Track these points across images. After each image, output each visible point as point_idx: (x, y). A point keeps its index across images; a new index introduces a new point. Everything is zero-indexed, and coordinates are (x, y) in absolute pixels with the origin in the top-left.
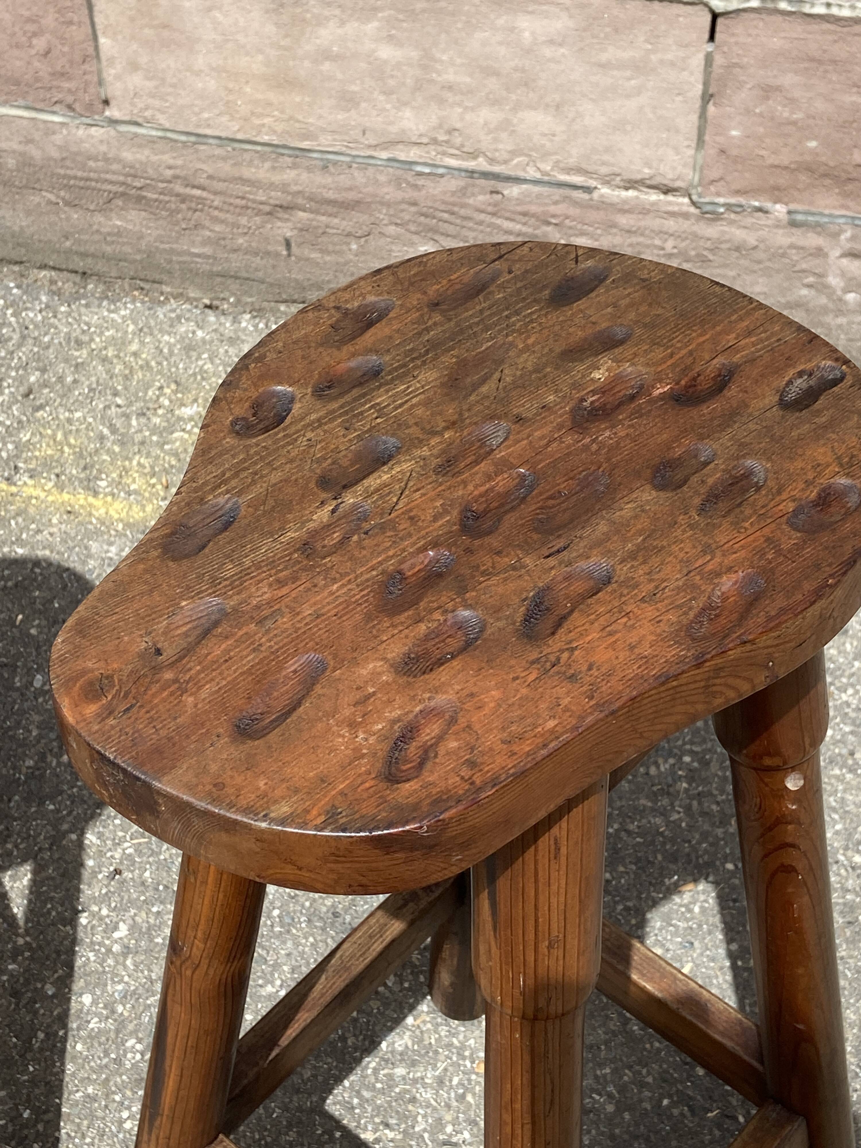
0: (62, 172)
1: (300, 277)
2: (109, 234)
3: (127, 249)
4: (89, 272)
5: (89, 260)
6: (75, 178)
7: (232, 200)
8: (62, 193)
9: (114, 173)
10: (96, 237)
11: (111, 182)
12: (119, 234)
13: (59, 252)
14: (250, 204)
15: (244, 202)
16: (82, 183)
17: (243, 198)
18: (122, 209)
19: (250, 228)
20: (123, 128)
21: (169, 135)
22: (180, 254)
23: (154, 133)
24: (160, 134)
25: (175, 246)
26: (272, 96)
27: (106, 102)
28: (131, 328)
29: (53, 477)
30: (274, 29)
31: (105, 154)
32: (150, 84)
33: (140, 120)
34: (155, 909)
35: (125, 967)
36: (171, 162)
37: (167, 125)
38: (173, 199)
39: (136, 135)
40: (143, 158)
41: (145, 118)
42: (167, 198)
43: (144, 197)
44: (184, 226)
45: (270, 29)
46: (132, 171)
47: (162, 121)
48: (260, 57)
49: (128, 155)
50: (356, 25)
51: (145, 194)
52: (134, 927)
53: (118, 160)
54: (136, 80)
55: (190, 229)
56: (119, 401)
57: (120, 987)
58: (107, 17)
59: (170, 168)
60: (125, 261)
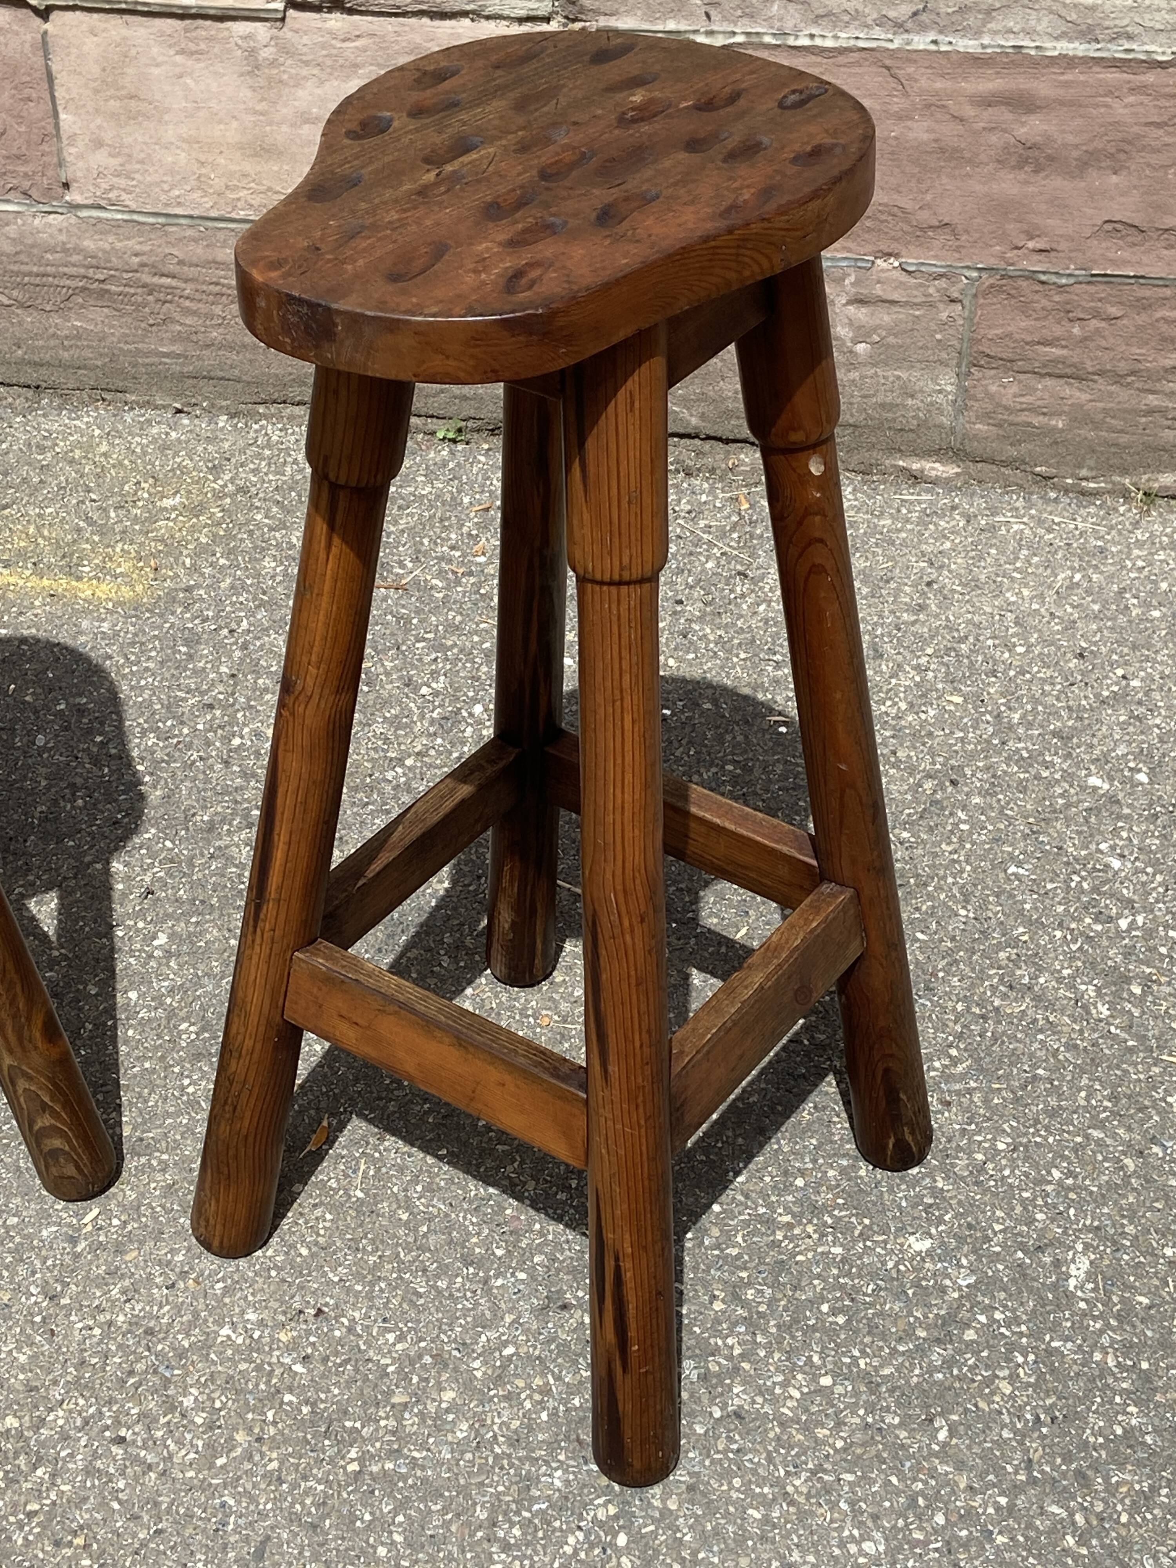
0: (15, 268)
1: (280, 372)
2: (67, 337)
3: (88, 353)
4: (44, 385)
5: (43, 371)
6: (30, 274)
7: (205, 288)
8: (15, 293)
9: (74, 265)
10: (52, 343)
11: (71, 277)
12: (78, 337)
13: (9, 363)
14: (224, 290)
15: (217, 289)
16: (37, 280)
17: (217, 284)
18: (82, 307)
19: (224, 318)
20: (84, 213)
21: (135, 217)
22: (147, 355)
23: (119, 216)
24: (126, 217)
25: (140, 346)
26: (248, 166)
27: (66, 186)
28: (97, 432)
29: (30, 565)
30: (249, 94)
31: (64, 243)
32: (114, 162)
33: (103, 203)
34: (194, 920)
35: (169, 967)
36: (138, 247)
37: (133, 206)
38: (139, 290)
39: (100, 220)
40: (107, 246)
41: (109, 199)
42: (132, 291)
43: (107, 291)
44: (151, 322)
45: (245, 93)
46: (94, 262)
47: (127, 203)
48: (235, 124)
49: (88, 244)
50: (336, 83)
51: (108, 287)
52: (172, 936)
53: (78, 250)
54: (100, 158)
55: (158, 325)
56: (94, 496)
57: (166, 984)
58: (68, 90)
59: (136, 255)
60: (85, 367)
